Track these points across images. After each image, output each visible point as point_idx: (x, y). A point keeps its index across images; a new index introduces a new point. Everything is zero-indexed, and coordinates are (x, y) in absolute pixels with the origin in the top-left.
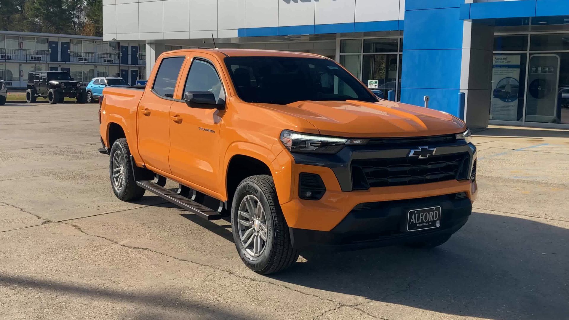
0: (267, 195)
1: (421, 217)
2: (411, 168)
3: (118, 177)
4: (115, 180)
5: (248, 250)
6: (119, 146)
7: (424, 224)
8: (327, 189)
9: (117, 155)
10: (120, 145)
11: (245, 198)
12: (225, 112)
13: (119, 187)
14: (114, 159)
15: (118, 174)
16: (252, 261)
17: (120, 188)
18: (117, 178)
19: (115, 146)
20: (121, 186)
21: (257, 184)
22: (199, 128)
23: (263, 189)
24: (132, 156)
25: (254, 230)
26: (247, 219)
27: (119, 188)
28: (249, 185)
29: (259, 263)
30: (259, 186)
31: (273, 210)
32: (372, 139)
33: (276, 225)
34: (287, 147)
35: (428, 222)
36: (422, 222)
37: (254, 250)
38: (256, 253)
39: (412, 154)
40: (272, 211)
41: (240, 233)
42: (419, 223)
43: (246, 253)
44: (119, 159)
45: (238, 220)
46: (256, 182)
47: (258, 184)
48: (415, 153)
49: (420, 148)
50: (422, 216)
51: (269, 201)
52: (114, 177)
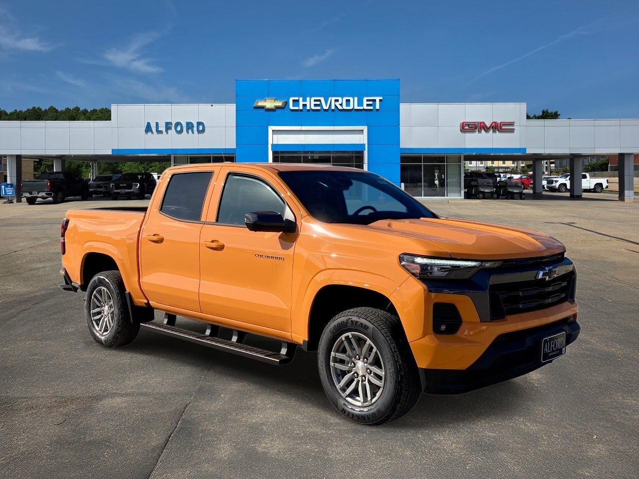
0: (383, 331)
1: (552, 346)
2: (538, 291)
3: (99, 320)
4: (95, 323)
5: (349, 399)
6: (106, 282)
7: (554, 353)
8: (463, 320)
9: (100, 292)
10: (106, 280)
11: (343, 337)
12: (298, 235)
13: (102, 331)
14: (93, 297)
15: (99, 316)
16: (360, 413)
17: (105, 333)
18: (97, 321)
19: (97, 281)
20: (106, 330)
21: (366, 319)
22: (255, 255)
23: (375, 324)
24: (129, 293)
25: (356, 374)
26: (342, 362)
27: (103, 333)
28: (352, 321)
29: (373, 414)
30: (369, 321)
31: (394, 348)
32: (505, 261)
33: (400, 367)
34: (413, 274)
35: (557, 350)
36: (553, 351)
37: (361, 398)
38: (364, 402)
39: (540, 276)
40: (393, 350)
41: (335, 380)
42: (551, 352)
43: (346, 403)
44: (101, 297)
45: (332, 364)
46: (362, 316)
47: (368, 319)
48: (544, 275)
49: (547, 269)
50: (553, 343)
51: (388, 338)
52: (93, 319)
